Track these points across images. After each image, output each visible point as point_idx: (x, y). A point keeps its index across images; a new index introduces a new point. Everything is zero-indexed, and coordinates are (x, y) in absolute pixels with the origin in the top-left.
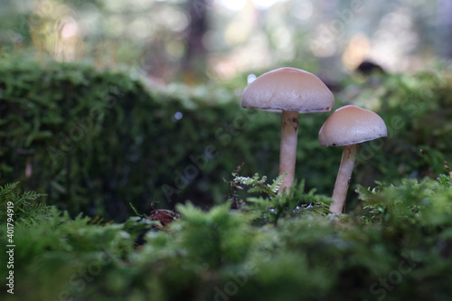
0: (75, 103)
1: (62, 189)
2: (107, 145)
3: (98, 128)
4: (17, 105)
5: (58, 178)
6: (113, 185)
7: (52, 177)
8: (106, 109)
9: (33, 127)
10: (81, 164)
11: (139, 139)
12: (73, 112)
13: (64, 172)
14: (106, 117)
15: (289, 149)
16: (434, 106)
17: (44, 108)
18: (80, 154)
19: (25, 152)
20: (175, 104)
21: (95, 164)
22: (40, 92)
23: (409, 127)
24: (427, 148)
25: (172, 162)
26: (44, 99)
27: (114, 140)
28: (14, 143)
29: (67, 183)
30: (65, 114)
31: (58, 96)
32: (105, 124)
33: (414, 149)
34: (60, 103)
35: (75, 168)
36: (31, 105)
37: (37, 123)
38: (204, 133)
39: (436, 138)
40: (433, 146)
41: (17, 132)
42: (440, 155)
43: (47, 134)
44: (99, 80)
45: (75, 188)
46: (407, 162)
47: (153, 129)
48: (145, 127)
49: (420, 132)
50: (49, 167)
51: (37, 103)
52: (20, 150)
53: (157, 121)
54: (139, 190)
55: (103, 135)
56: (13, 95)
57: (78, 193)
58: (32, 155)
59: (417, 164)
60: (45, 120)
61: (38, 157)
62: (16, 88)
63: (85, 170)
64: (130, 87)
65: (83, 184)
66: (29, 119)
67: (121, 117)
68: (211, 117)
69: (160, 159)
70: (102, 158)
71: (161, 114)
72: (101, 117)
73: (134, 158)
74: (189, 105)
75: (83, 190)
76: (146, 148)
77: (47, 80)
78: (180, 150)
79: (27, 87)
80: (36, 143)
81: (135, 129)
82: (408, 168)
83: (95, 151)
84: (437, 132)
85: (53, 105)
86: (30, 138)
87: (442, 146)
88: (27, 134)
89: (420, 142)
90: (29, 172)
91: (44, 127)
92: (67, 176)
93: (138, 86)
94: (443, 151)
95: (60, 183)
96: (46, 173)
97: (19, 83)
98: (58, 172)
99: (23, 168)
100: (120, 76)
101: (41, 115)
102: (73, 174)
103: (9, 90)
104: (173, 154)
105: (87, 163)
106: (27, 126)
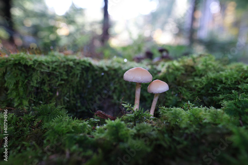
0: (71, 72)
1: (68, 99)
2: (81, 84)
3: (78, 79)
4: (53, 73)
5: (67, 96)
6: (83, 95)
7: (65, 96)
8: (80, 73)
9: (58, 80)
10: (73, 90)
11: (90, 81)
12: (71, 74)
13: (68, 94)
14: (80, 75)
15: (138, 93)
16: (183, 72)
17: (61, 74)
18: (73, 88)
19: (56, 88)
20: (101, 69)
21: (78, 90)
22: (60, 68)
23: (175, 79)
24: (181, 87)
25: (101, 87)
26: (61, 71)
27: (83, 82)
28: (53, 85)
29: (69, 97)
30: (68, 75)
31: (66, 70)
32: (80, 78)
33: (177, 87)
34: (66, 72)
35: (71, 92)
36: (58, 73)
37: (60, 79)
38: (110, 78)
39: (184, 84)
40: (183, 86)
41: (53, 82)
42: (185, 89)
43: (63, 82)
44: (78, 63)
45: (72, 98)
46: (174, 91)
47: (95, 78)
48: (92, 77)
49: (179, 81)
50: (64, 93)
51: (59, 72)
52: (55, 87)
53: (96, 75)
54: (91, 97)
55: (80, 81)
56: (52, 70)
57: (73, 100)
58: (58, 89)
59: (177, 92)
60: (62, 78)
61: (60, 89)
62: (52, 68)
63: (74, 92)
64: (88, 65)
65: (74, 97)
66: (57, 77)
67: (85, 75)
68: (113, 72)
69: (97, 87)
70: (79, 88)
71: (97, 72)
72: (79, 76)
73: (89, 86)
74: (106, 69)
75: (74, 99)
76: (93, 84)
77: (62, 65)
78: (103, 84)
79: (56, 67)
80: (59, 85)
81: (89, 78)
82: (175, 93)
83: (77, 86)
84: (184, 82)
85: (64, 73)
86: (58, 84)
87: (186, 86)
88: (57, 82)
89: (179, 85)
90: (58, 94)
91: (62, 80)
92: (69, 95)
93: (90, 64)
94: (186, 88)
95: (67, 97)
96: (63, 94)
97: (54, 66)
98: (66, 94)
99: (56, 93)
100: (84, 61)
101: (61, 76)
102: (71, 94)
103: (51, 69)
104: (101, 85)
105: (75, 90)
106: (57, 80)
